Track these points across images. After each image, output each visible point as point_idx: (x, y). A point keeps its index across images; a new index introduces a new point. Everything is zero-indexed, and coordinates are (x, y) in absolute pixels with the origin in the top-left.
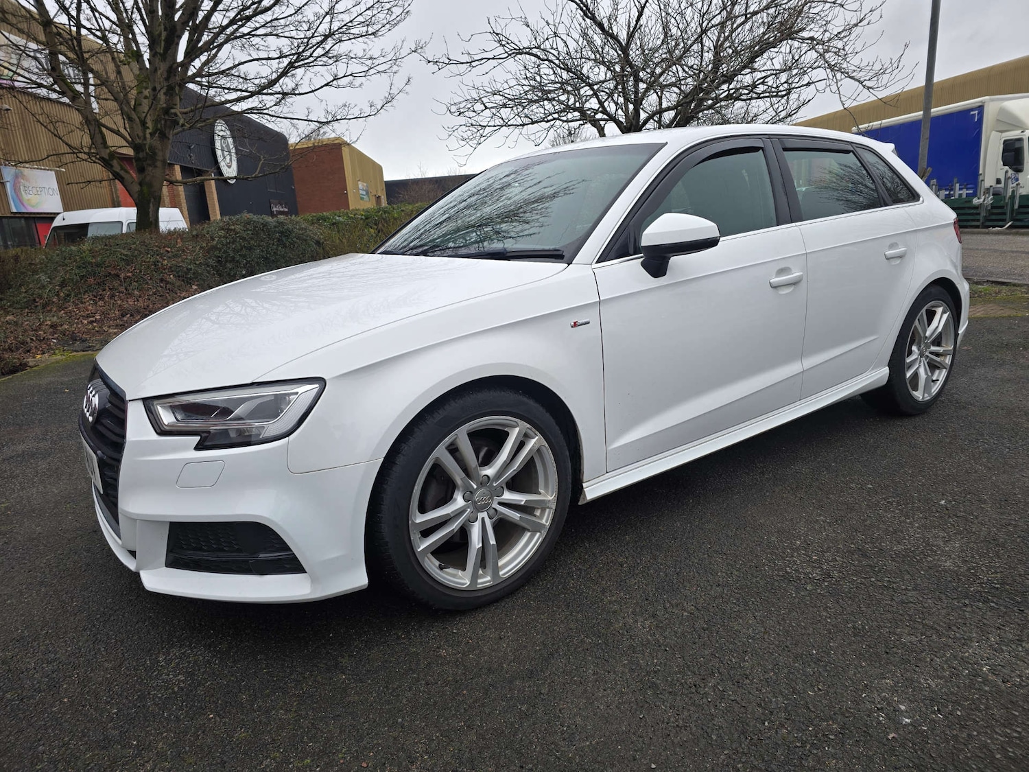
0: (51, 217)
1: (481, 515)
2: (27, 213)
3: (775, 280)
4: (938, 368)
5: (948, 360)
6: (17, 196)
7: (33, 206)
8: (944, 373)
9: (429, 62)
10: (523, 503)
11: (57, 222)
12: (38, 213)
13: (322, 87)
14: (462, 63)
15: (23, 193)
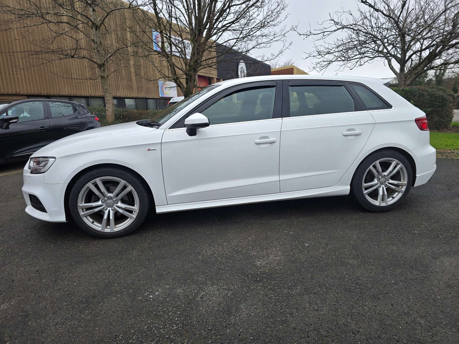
0: (170, 99)
1: (109, 209)
2: (165, 97)
3: (258, 141)
4: (397, 192)
5: (404, 189)
6: (162, 91)
7: (167, 95)
8: (400, 195)
9: (300, 35)
10: (123, 208)
11: (171, 101)
12: (168, 97)
13: (251, 49)
14: (315, 34)
15: (164, 90)
